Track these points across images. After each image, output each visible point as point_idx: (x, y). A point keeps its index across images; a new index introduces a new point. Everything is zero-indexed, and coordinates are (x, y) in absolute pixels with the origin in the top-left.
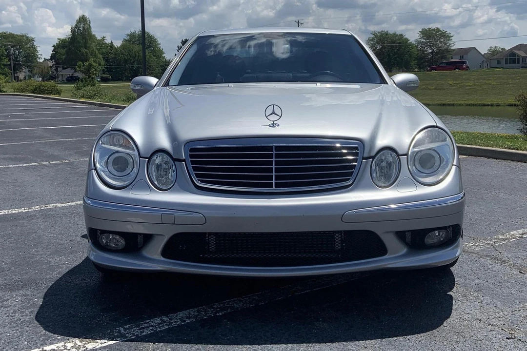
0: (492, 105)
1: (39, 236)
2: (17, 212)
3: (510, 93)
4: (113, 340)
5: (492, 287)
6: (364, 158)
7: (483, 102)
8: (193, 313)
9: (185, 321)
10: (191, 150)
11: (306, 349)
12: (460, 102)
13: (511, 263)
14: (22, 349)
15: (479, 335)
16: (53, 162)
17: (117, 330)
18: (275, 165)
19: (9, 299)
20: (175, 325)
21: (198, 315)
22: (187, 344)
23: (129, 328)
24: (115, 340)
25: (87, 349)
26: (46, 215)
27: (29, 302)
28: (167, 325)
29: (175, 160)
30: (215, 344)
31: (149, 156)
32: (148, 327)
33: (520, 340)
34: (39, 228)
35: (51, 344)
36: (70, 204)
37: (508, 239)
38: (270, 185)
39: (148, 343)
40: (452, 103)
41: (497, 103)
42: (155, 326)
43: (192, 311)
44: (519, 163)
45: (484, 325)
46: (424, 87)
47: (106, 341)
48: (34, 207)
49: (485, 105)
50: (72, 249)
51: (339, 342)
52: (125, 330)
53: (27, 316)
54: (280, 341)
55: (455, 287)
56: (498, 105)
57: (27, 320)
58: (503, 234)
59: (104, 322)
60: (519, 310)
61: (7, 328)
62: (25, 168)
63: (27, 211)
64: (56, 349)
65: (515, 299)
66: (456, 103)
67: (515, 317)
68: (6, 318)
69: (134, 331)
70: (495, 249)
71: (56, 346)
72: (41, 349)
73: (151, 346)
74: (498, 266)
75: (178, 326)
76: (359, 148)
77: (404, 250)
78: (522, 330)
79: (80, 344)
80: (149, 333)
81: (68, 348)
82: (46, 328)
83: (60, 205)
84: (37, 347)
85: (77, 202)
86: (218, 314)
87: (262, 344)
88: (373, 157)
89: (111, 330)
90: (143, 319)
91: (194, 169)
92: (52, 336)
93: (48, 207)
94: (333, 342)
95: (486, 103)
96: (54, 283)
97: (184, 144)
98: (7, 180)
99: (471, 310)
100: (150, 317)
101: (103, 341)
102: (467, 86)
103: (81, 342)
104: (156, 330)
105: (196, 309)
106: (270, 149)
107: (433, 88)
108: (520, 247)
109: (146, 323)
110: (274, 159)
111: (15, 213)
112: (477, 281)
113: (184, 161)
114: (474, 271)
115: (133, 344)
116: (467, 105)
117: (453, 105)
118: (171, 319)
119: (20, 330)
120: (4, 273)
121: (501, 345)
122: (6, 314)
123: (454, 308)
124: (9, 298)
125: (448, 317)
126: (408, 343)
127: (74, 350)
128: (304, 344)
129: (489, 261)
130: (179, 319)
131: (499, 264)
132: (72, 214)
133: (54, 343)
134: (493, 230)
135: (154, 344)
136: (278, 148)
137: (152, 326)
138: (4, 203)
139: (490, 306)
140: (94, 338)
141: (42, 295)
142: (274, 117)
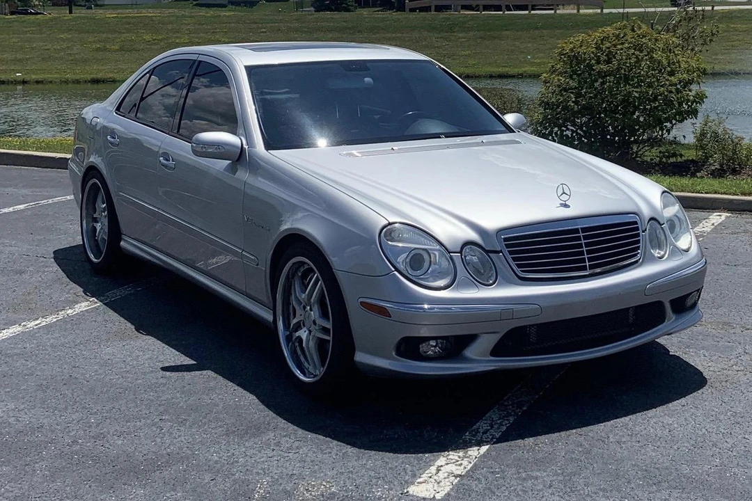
4: (481, 446)
6: (643, 232)
8: (501, 413)
9: (509, 419)
10: (505, 240)
17: (465, 438)
18: (586, 247)
20: (506, 424)
21: (509, 413)
23: (473, 436)
24: (485, 445)
28: (501, 426)
29: (487, 252)
31: (459, 250)
32: (487, 431)
38: (584, 268)
42: (492, 429)
43: (494, 411)
47: (478, 447)
55: (668, 348)
64: (448, 462)
71: (443, 461)
76: (638, 222)
77: (674, 316)
80: (500, 434)
81: (459, 459)
86: (524, 409)
88: (646, 230)
90: (468, 426)
91: (514, 259)
97: (495, 234)
101: (475, 448)
104: (500, 431)
106: (576, 231)
107: (116, 47)
109: (478, 429)
110: (583, 242)
113: (501, 252)
118: (493, 421)
123: (692, 364)
130: (500, 419)
136: (584, 230)
137: (489, 429)
142: (564, 197)
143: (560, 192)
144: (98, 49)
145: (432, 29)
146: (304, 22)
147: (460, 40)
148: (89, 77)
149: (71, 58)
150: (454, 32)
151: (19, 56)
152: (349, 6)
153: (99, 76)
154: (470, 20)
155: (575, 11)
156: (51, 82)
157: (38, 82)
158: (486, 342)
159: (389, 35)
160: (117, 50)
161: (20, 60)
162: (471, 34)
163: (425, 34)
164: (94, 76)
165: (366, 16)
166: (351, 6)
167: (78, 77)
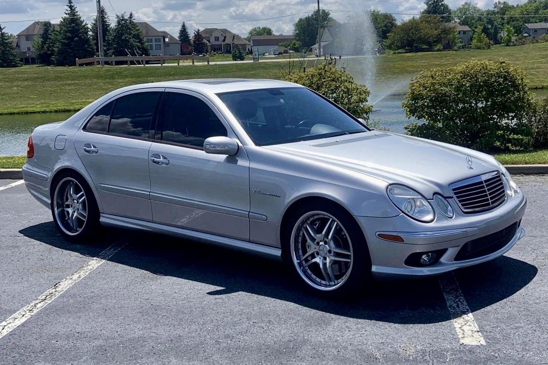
10: (453, 190)
29: (446, 198)
31: (432, 197)
91: (459, 201)
106: (481, 183)
110: (486, 189)
113: (453, 197)
136: (486, 181)
142: (470, 163)
143: (468, 160)
145: (98, 77)
146: (6, 74)
147: (120, 84)
150: (115, 79)
152: (17, 63)
154: (125, 71)
155: (191, 64)
158: (451, 252)
159: (69, 82)
162: (127, 79)
163: (95, 80)
165: (50, 69)
166: (19, 64)
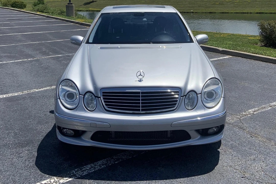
0: (248, 13)
1: (30, 111)
2: (17, 94)
3: (257, 6)
4: (71, 178)
5: (237, 146)
6: (181, 97)
7: (243, 11)
8: (105, 162)
9: (101, 167)
10: (103, 93)
11: (155, 183)
12: (231, 11)
13: (247, 130)
14: (32, 183)
15: (230, 175)
16: (29, 59)
17: (72, 172)
18: (141, 101)
19: (22, 153)
20: (97, 169)
21: (107, 163)
22: (103, 180)
23: (77, 171)
24: (72, 178)
25: (60, 183)
26: (31, 97)
27: (31, 155)
28: (94, 169)
29: (96, 97)
30: (116, 181)
31: (84, 94)
32: (85, 170)
33: (247, 178)
34: (29, 106)
35: (44, 180)
36: (41, 89)
37: (247, 115)
38: (139, 110)
39: (86, 180)
40: (227, 12)
41: (250, 12)
42: (88, 170)
43: (104, 160)
44: (257, 61)
45: (232, 169)
46: (213, 3)
47: (68, 178)
48: (24, 92)
49: (244, 13)
50: (46, 121)
51: (169, 179)
52: (76, 172)
53: (31, 163)
54: (143, 179)
55: (221, 146)
56: (251, 13)
57: (32, 165)
58: (245, 112)
59: (66, 167)
60: (249, 161)
61: (23, 170)
62: (16, 63)
63: (21, 94)
64: (47, 183)
65: (247, 153)
66: (229, 12)
67: (246, 165)
68: (22, 164)
69: (79, 172)
70: (241, 122)
71: (46, 181)
72: (40, 183)
73: (87, 181)
74: (241, 133)
75: (99, 170)
76: (179, 92)
77: (199, 137)
78: (249, 172)
79: (56, 180)
80: (86, 174)
81: (52, 183)
82: (41, 170)
83: (37, 90)
84: (38, 182)
85: (45, 88)
86: (116, 163)
87: (136, 181)
88: (186, 96)
89: (69, 172)
90: (83, 166)
92: (44, 175)
93: (31, 92)
94: (166, 179)
95: (245, 12)
96: (41, 143)
97: (100, 90)
98: (9, 72)
99: (228, 160)
100: (86, 165)
101: (67, 178)
102: (235, 3)
103: (57, 179)
104: (89, 172)
105: (106, 160)
107: (218, 3)
108: (252, 120)
109: (85, 168)
110: (141, 98)
111: (16, 96)
112: (231, 142)
113: (100, 97)
114: (230, 136)
115: (80, 180)
116: (235, 13)
117: (228, 13)
118: (95, 165)
119: (29, 171)
120: (17, 136)
121: (239, 181)
122: (22, 161)
123: (220, 159)
124: (21, 151)
125: (217, 165)
126: (199, 180)
127: (55, 183)
128: (154, 181)
129: (237, 129)
130: (99, 165)
131: (242, 131)
132: (43, 97)
133: (46, 180)
134: (240, 109)
135: (89, 180)
136: (143, 93)
137: (87, 170)
138: (10, 89)
139: (236, 158)
140: (63, 176)
141: (36, 150)
142: (140, 77)
143: (139, 74)
144: (213, 4)
148: (209, 11)
149: (206, 6)
151: (193, 6)
153: (212, 11)
156: (199, 13)
157: (196, 13)
160: (218, 4)
161: (193, 7)
164: (210, 11)
167: (206, 11)
